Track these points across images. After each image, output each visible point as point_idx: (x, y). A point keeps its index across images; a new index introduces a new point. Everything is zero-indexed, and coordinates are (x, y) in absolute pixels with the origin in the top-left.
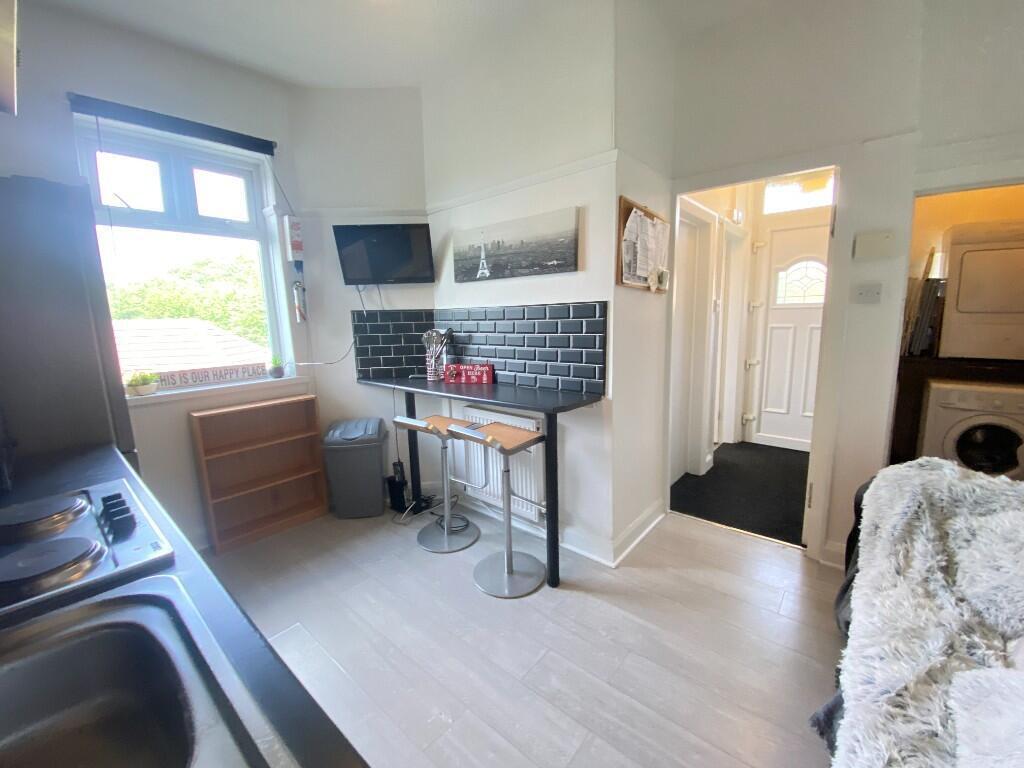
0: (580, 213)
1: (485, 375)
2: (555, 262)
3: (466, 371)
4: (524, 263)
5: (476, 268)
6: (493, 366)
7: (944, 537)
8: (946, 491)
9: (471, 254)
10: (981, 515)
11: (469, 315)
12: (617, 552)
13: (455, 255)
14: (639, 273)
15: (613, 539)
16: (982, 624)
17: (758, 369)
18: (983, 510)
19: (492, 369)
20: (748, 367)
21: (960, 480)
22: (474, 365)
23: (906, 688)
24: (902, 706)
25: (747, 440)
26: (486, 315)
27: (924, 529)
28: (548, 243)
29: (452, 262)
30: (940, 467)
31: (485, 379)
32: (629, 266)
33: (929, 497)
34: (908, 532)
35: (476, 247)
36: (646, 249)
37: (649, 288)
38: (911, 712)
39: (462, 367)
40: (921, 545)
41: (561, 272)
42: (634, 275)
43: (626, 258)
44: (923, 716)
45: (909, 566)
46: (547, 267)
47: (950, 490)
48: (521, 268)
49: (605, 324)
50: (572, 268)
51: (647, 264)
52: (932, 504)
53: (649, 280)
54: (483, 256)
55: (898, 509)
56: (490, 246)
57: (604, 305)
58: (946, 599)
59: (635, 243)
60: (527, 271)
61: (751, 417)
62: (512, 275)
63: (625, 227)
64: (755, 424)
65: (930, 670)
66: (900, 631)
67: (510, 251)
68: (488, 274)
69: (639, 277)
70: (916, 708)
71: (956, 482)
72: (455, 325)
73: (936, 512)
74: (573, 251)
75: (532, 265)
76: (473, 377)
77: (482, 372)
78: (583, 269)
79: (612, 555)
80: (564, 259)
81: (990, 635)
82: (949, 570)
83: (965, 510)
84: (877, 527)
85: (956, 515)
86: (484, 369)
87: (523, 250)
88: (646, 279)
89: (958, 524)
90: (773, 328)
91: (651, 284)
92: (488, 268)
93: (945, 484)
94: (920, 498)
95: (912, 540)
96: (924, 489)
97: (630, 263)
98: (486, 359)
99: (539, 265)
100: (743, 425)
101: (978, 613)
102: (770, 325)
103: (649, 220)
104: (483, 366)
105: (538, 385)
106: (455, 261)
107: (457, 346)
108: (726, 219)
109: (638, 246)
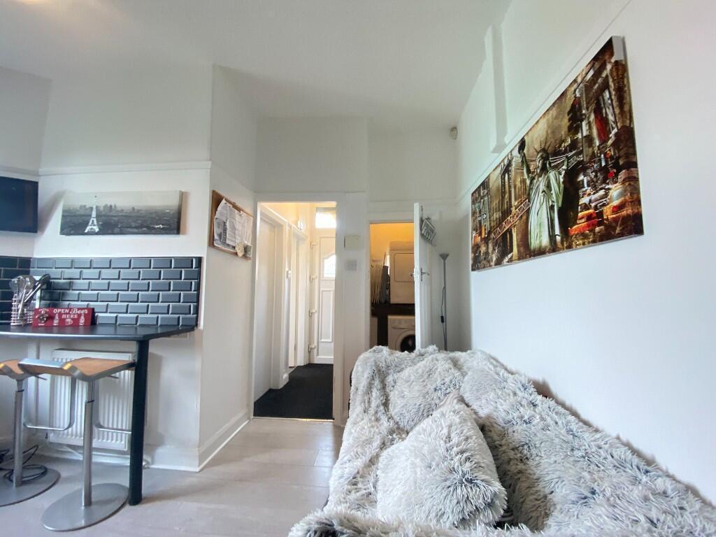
0: (183, 196)
1: (82, 317)
2: (161, 226)
3: (60, 314)
4: (133, 225)
5: (86, 224)
6: (93, 309)
7: (384, 387)
8: (384, 362)
9: (82, 212)
10: (399, 372)
11: (72, 263)
12: (202, 458)
13: (64, 211)
14: (228, 242)
15: (199, 447)
16: (398, 428)
17: (316, 315)
18: (399, 369)
19: (93, 311)
20: (311, 315)
21: (389, 355)
22: (70, 309)
23: (358, 473)
24: (355, 484)
25: (312, 362)
26: (91, 264)
27: (376, 384)
28: (156, 212)
29: (60, 217)
30: (382, 351)
31: (82, 321)
32: (220, 236)
33: (377, 366)
34: (370, 387)
35: (87, 207)
36: (234, 228)
37: (236, 254)
38: (360, 485)
39: (56, 311)
40: (375, 393)
41: (167, 234)
42: (225, 243)
43: (217, 231)
44: (365, 485)
45: (370, 407)
46: (154, 228)
47: (386, 362)
48: (131, 227)
49: (199, 273)
50: (175, 231)
51: (235, 238)
52: (379, 370)
53: (236, 249)
54: (94, 214)
55: (366, 376)
56: (102, 209)
57: (199, 260)
58: (384, 419)
59: (225, 223)
60: (135, 230)
61: (313, 347)
62: (121, 233)
63: (216, 210)
64: (315, 350)
65: (371, 459)
66: (361, 443)
67: (121, 214)
68: (97, 230)
69: (228, 245)
70: (363, 482)
71: (388, 357)
72: (54, 273)
73: (381, 374)
74: (176, 220)
75: (141, 226)
76: (69, 320)
77: (79, 315)
78: (184, 233)
79: (197, 462)
80: (169, 225)
81: (402, 432)
82: (386, 404)
83: (392, 371)
84: (357, 389)
85: (389, 374)
86: (83, 312)
87: (133, 215)
88: (234, 248)
89: (390, 379)
90: (323, 291)
91: (238, 251)
92: (98, 225)
93: (383, 359)
94: (374, 368)
95: (372, 392)
96: (376, 363)
97: (221, 233)
98: (86, 303)
99: (148, 227)
100: (309, 352)
101: (397, 423)
102: (321, 289)
103: (236, 211)
104: (82, 309)
105: (138, 324)
106: (63, 216)
107: (53, 292)
108: (293, 225)
109: (228, 224)
